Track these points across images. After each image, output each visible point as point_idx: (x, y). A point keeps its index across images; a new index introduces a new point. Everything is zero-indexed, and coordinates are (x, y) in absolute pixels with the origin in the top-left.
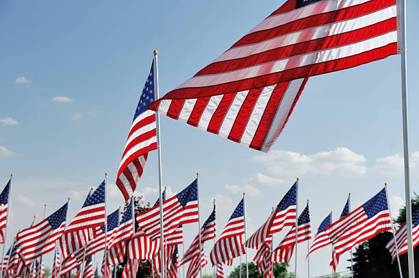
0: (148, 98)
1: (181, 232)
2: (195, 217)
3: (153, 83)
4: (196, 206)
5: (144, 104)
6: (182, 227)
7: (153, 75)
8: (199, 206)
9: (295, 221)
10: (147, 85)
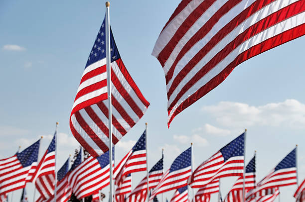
0: (99, 49)
1: (130, 181)
2: (143, 166)
3: (105, 34)
4: (144, 155)
5: (96, 55)
6: (130, 175)
7: (105, 26)
8: (148, 155)
9: (242, 171)
10: (99, 36)
